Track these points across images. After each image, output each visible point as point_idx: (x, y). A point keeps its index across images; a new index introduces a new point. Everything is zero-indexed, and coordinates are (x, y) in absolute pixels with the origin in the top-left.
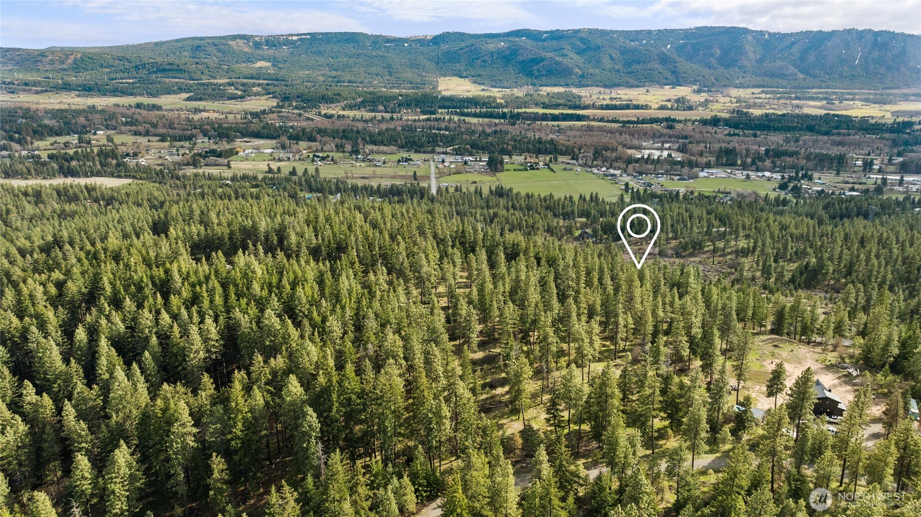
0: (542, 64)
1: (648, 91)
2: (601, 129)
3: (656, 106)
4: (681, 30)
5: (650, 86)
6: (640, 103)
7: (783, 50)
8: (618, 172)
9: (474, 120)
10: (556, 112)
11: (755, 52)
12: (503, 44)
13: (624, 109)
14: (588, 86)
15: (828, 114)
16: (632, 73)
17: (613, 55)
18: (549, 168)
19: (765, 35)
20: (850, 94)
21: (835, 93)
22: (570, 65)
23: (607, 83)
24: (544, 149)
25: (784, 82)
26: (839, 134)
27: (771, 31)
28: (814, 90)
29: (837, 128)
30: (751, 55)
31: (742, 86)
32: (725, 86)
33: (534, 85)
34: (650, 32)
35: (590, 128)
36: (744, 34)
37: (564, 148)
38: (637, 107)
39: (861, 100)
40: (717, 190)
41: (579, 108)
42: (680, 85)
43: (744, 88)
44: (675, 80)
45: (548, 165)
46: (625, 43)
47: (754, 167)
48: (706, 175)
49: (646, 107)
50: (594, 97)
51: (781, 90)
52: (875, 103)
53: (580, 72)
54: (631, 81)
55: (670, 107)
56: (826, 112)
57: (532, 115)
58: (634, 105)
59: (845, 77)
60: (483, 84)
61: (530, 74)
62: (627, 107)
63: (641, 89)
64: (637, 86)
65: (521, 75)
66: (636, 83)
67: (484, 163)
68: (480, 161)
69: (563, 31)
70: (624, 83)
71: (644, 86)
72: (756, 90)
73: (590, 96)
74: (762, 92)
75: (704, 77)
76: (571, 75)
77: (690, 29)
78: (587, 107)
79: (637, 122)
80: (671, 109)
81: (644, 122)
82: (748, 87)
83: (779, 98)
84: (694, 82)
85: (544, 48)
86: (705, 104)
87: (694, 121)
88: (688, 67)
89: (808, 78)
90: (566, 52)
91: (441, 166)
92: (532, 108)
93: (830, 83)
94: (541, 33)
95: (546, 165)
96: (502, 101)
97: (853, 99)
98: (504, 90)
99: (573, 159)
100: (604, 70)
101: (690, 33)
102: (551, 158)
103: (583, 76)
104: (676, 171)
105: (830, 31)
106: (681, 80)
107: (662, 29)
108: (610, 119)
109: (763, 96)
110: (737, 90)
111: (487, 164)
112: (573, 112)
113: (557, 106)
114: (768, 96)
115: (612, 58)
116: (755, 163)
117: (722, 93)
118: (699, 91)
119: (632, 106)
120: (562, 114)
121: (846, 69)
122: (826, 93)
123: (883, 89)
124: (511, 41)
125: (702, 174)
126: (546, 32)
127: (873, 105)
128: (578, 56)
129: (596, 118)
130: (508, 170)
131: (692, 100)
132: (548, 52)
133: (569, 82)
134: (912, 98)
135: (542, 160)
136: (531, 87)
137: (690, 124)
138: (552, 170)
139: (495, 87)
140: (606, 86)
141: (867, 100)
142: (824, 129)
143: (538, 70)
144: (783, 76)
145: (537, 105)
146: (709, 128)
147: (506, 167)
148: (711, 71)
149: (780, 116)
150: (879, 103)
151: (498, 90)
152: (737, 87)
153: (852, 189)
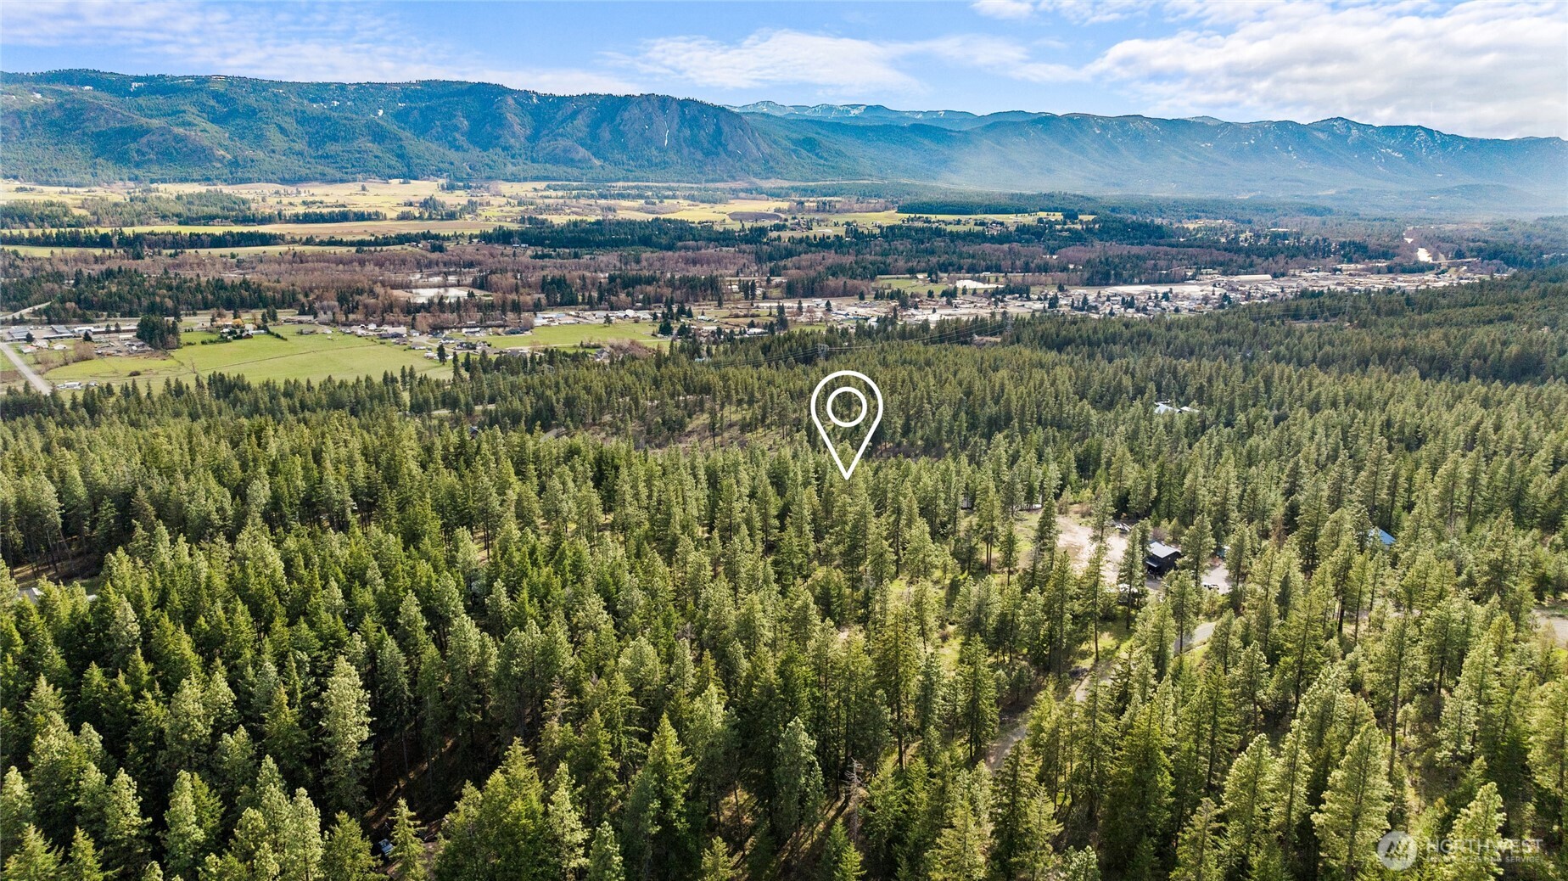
0: (144, 140)
1: (364, 189)
2: (320, 258)
3: (394, 215)
4: (396, 84)
5: (365, 179)
6: (366, 210)
7: (562, 122)
8: (402, 330)
9: (42, 252)
10: (218, 230)
11: (523, 125)
12: (39, 96)
13: (338, 221)
14: (250, 181)
15: (657, 219)
16: (327, 157)
17: (283, 125)
18: (269, 332)
19: (531, 98)
20: (668, 189)
21: (650, 188)
22: (206, 143)
23: (287, 176)
24: (238, 300)
25: (576, 172)
26: (687, 248)
27: (541, 91)
28: (620, 184)
29: (680, 239)
30: (517, 128)
31: (514, 178)
32: (489, 178)
33: (136, 179)
34: (342, 87)
35: (300, 259)
36: (500, 95)
37: (278, 296)
38: (360, 217)
39: (685, 198)
40: (578, 344)
41: (254, 221)
42: (416, 178)
43: (519, 181)
44: (405, 169)
45: (265, 328)
46: (302, 104)
47: (605, 305)
48: (545, 322)
49: (376, 216)
50: (272, 201)
51: (575, 184)
52: (703, 202)
53: (229, 157)
54: (329, 171)
55: (417, 215)
56: (654, 216)
57: (170, 238)
58: (355, 214)
59: (656, 165)
60: (15, 177)
61: (121, 159)
62: (344, 217)
63: (351, 185)
64: (342, 181)
65: (100, 160)
66: (338, 175)
67: (130, 336)
68: (118, 331)
69: (174, 78)
70: (318, 176)
71: (354, 180)
72: (541, 185)
73: (264, 200)
74: (549, 187)
75: (452, 164)
76: (210, 161)
77: (410, 84)
78: (267, 220)
79: (376, 243)
80: (421, 218)
81: (387, 241)
82: (525, 180)
83: (577, 197)
84: (438, 173)
85: (140, 108)
86: (471, 207)
87: (471, 237)
88: (421, 148)
89: (606, 165)
90: (189, 118)
91: (28, 349)
92: (155, 224)
93: (639, 174)
94: (125, 81)
95: (259, 328)
96: (84, 212)
97: (674, 197)
98: (72, 190)
99: (302, 313)
100: (274, 152)
101: (412, 91)
102: (263, 315)
103: (235, 163)
104: (496, 319)
105: (623, 95)
106: (415, 169)
107: (363, 81)
108: (326, 238)
109: (552, 193)
110: (509, 184)
111: (138, 336)
112: (245, 229)
113: (209, 219)
114: (560, 193)
115: (282, 130)
116: (605, 297)
117: (488, 189)
118: (450, 188)
119: (352, 215)
120: (230, 234)
121: (655, 153)
122: (638, 188)
123: (707, 181)
124: (60, 93)
125: (539, 321)
126: (137, 79)
127: (702, 205)
128: (216, 127)
129: (298, 238)
130: (189, 344)
131: (448, 203)
132: (151, 117)
133: (212, 174)
134: (742, 195)
135: (248, 320)
136: (131, 184)
137: (465, 242)
138: (278, 336)
139: (47, 183)
140: (284, 181)
141: (692, 198)
142: (664, 241)
143: (138, 151)
144: (571, 162)
145: (164, 217)
146: (499, 248)
147: (184, 337)
148: (461, 154)
149: (593, 224)
150: (709, 202)
151: (58, 189)
152: (507, 180)
153: (752, 325)
